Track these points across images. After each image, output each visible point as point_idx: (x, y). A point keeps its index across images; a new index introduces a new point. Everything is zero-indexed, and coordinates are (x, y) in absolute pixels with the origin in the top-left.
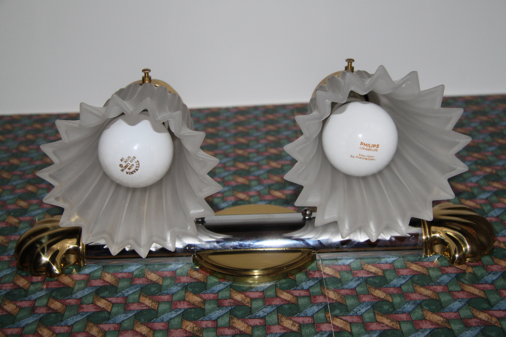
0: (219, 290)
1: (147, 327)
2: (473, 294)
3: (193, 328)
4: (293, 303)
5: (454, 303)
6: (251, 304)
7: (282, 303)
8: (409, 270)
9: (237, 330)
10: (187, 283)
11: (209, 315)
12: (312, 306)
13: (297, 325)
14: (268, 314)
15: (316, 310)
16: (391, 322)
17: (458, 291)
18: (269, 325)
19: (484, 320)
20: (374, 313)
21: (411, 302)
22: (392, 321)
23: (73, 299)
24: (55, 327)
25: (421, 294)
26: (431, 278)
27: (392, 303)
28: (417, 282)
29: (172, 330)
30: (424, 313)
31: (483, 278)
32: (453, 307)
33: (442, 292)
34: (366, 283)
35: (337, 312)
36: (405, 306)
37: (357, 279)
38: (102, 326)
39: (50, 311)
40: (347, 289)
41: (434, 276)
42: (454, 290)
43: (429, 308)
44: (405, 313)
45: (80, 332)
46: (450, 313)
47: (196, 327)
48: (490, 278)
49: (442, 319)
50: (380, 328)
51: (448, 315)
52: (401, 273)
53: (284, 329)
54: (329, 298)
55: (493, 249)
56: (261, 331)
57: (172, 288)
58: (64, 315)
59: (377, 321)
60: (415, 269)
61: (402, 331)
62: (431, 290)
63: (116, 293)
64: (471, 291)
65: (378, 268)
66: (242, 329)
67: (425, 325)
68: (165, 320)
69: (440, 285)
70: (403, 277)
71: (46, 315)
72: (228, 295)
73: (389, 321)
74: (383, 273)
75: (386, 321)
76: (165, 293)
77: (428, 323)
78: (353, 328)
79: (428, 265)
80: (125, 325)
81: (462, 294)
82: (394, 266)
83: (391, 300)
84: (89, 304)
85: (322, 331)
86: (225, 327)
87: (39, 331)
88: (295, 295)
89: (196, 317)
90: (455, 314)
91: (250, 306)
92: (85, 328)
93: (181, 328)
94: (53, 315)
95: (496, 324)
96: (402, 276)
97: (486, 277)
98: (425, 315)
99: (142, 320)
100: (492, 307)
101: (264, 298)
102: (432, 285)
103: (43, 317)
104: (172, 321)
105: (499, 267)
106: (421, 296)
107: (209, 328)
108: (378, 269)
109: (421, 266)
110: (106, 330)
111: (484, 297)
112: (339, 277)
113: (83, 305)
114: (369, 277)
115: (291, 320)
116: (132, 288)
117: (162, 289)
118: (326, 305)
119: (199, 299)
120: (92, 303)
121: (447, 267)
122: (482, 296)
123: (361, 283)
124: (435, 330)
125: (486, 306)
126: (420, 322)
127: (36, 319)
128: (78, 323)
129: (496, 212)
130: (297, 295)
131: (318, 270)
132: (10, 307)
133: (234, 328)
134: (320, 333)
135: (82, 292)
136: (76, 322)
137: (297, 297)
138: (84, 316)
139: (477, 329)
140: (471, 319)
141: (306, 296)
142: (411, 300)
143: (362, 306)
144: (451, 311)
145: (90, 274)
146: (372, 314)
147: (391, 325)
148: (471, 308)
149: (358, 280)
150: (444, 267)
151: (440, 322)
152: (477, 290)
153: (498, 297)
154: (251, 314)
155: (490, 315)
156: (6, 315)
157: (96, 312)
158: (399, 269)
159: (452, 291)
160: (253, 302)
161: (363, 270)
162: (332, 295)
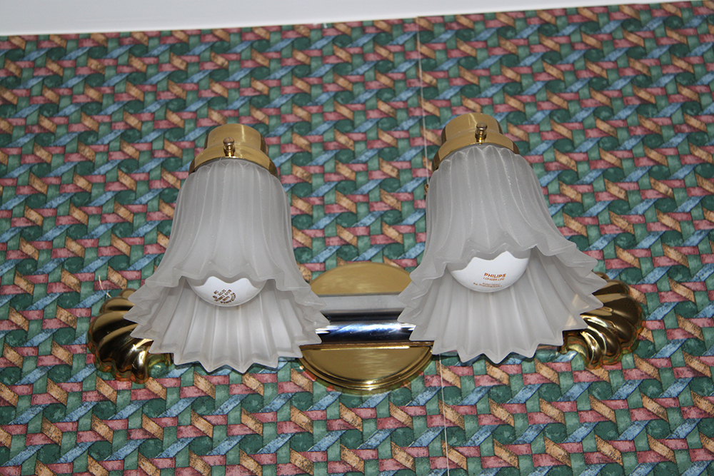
0: (327, 404)
1: (255, 460)
2: (603, 416)
3: (303, 462)
4: (408, 427)
5: (580, 429)
6: (362, 428)
7: (396, 427)
8: (538, 376)
9: (348, 466)
10: (292, 393)
11: (318, 443)
12: (428, 431)
13: (411, 459)
14: (381, 442)
15: (432, 437)
16: (509, 456)
17: (587, 411)
18: (382, 459)
19: (606, 455)
20: (493, 442)
21: (534, 427)
22: (511, 455)
23: (169, 417)
24: (157, 460)
25: (546, 415)
26: (560, 388)
27: (513, 428)
28: (544, 395)
29: (280, 465)
30: (546, 443)
31: (617, 390)
32: (577, 436)
33: (569, 412)
34: (489, 397)
35: (454, 440)
36: (527, 432)
37: (479, 389)
38: (206, 458)
39: (147, 436)
40: (466, 405)
41: (565, 387)
42: (582, 409)
43: (552, 436)
44: (526, 443)
45: (185, 467)
46: (573, 444)
47: (306, 460)
48: (625, 391)
49: (563, 453)
50: (497, 465)
51: (571, 447)
52: (529, 381)
53: (398, 465)
54: (446, 419)
55: (638, 341)
56: (373, 467)
57: (275, 401)
58: (162, 441)
59: (495, 455)
60: (545, 374)
61: (519, 470)
62: (558, 409)
63: (214, 408)
64: (601, 411)
65: (503, 371)
66: (354, 465)
67: (545, 461)
68: (272, 451)
69: (569, 401)
70: (530, 388)
71: (144, 442)
72: (337, 413)
73: (508, 454)
74: (509, 380)
75: (505, 455)
76: (268, 409)
77: (548, 458)
78: (469, 464)
79: (560, 367)
80: (231, 457)
81: (590, 415)
82: (522, 369)
83: (512, 425)
84: (187, 426)
85: (436, 468)
86: (336, 462)
87: (141, 466)
88: (410, 413)
89: (305, 447)
90: (578, 446)
91: (361, 430)
92: (189, 462)
93: (290, 463)
94: (151, 442)
95: (618, 461)
96: (529, 386)
97: (621, 389)
98: (547, 447)
99: (248, 450)
100: (619, 435)
101: (376, 418)
102: (560, 401)
103: (141, 444)
104: (279, 452)
105: (639, 372)
106: (546, 417)
107: (319, 462)
108: (504, 374)
109: (553, 369)
110: (212, 465)
111: (614, 420)
112: (459, 386)
113: (182, 428)
114: (492, 387)
115: (405, 451)
116: (231, 400)
117: (265, 404)
118: (443, 430)
119: (306, 420)
120: (191, 425)
121: (581, 372)
122: (611, 419)
123: (483, 396)
124: (554, 469)
125: (612, 434)
126: (540, 457)
127: (134, 447)
128: (180, 454)
129: (654, 276)
130: (412, 413)
131: (437, 375)
132: (103, 429)
133: (345, 463)
134: (435, 471)
135: (176, 406)
136: (178, 452)
137: (412, 417)
138: (185, 444)
139: (597, 468)
140: (593, 452)
141: (421, 416)
142: (535, 424)
143: (482, 432)
144: (574, 442)
145: (180, 377)
146: (491, 445)
147: (508, 460)
148: (596, 436)
149: (480, 391)
150: (578, 371)
151: (560, 457)
152: (607, 408)
153: (628, 420)
154: (363, 442)
155: (614, 448)
156: (101, 441)
157: (197, 437)
158: (527, 374)
159: (580, 411)
160: (365, 425)
161: (486, 374)
162: (450, 414)
